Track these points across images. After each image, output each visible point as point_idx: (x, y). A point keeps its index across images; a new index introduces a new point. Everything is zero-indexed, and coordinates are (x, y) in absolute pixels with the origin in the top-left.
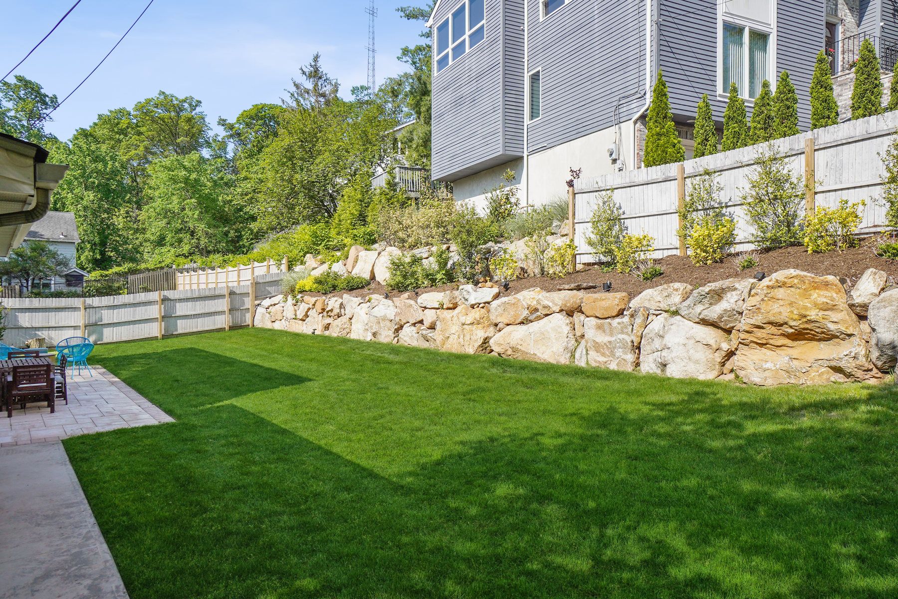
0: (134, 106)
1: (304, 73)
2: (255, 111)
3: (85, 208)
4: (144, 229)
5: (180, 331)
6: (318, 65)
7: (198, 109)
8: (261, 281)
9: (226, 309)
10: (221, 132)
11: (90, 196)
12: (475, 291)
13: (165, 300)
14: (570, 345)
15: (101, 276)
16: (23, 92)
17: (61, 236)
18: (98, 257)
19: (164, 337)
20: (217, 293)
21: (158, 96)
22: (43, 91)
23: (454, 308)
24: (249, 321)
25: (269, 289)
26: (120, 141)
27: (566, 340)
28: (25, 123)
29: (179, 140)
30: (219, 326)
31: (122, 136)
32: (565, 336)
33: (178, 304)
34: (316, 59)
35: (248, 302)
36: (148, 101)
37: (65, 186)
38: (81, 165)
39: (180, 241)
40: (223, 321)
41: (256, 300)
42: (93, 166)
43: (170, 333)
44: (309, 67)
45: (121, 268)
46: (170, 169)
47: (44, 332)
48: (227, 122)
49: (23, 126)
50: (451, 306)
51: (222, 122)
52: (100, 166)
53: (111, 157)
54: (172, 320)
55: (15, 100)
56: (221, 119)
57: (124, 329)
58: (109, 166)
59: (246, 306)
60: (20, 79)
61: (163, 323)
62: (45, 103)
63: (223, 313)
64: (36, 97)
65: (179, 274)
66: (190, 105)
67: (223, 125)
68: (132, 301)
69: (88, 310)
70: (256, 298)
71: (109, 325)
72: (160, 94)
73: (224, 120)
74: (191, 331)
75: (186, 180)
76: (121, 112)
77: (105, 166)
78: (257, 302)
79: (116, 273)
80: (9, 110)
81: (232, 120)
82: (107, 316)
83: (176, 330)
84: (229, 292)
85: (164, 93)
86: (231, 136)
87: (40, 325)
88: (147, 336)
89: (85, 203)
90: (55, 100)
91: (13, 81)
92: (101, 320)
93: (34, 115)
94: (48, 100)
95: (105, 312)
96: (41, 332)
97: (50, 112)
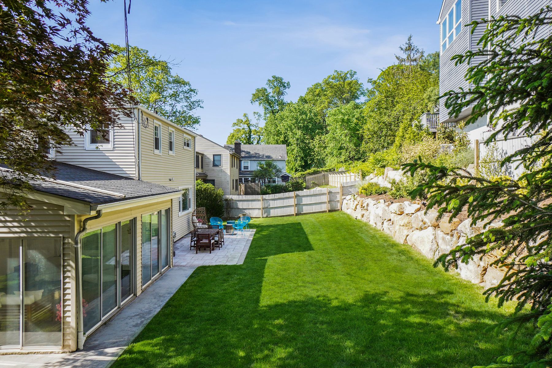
0: (323, 81)
1: (402, 49)
3: (297, 140)
5: (304, 212)
6: (411, 42)
7: (355, 76)
8: (345, 186)
9: (326, 201)
10: (370, 87)
11: (299, 133)
12: (410, 205)
13: (297, 196)
14: (433, 247)
15: (301, 175)
16: (276, 83)
17: (280, 157)
18: (303, 164)
19: (297, 215)
20: (322, 193)
21: (334, 73)
22: (283, 81)
23: (401, 215)
24: (339, 208)
25: (350, 190)
26: (317, 100)
27: (431, 244)
28: (276, 98)
29: (344, 96)
30: (324, 210)
32: (431, 242)
33: (303, 199)
34: (409, 39)
35: (339, 197)
36: (329, 77)
39: (340, 154)
40: (325, 207)
41: (343, 196)
42: (301, 117)
43: (300, 212)
44: (405, 45)
45: (310, 170)
46: (335, 115)
48: (373, 80)
49: (275, 100)
50: (400, 213)
51: (370, 81)
52: (304, 116)
53: (310, 111)
54: (301, 206)
55: (273, 88)
56: (369, 79)
57: (279, 210)
58: (308, 116)
59: (338, 199)
60: (274, 77)
61: (296, 208)
62: (285, 87)
63: (325, 203)
64: (281, 84)
65: (330, 176)
66: (351, 75)
67: (371, 82)
68: (282, 197)
69: (264, 201)
70: (343, 195)
71: (272, 208)
72: (335, 72)
73: (371, 79)
74: (310, 212)
75: (343, 120)
76: (317, 85)
77: (307, 116)
78: (344, 197)
80: (270, 93)
81: (375, 79)
82: (272, 204)
83: (303, 211)
84: (328, 191)
85: (336, 71)
86: (376, 88)
87: (246, 208)
88: (289, 214)
89: (297, 137)
90: (288, 84)
91: (272, 79)
92: (269, 205)
93: (280, 93)
94: (286, 85)
95: (271, 202)
96: (245, 211)
97: (287, 90)
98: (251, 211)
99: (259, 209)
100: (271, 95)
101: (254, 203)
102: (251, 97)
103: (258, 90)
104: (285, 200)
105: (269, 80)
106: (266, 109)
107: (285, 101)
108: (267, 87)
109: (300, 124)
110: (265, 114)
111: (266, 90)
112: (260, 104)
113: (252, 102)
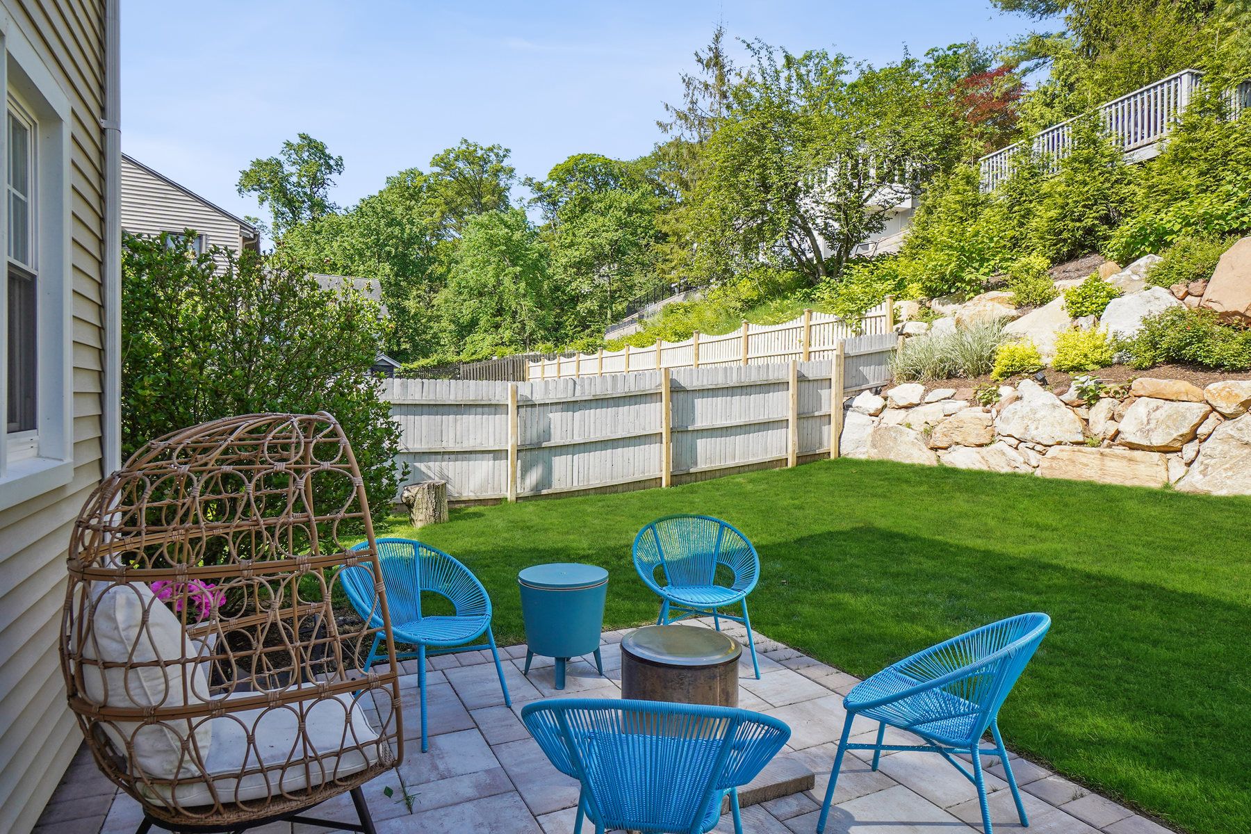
0: (431, 160)
1: (700, 60)
2: (571, 163)
4: (438, 317)
5: (703, 466)
6: (720, 46)
7: (506, 161)
8: (852, 353)
10: (527, 195)
11: (386, 269)
16: (306, 154)
19: (674, 479)
20: (772, 377)
21: (459, 145)
22: (327, 152)
24: (829, 445)
28: (308, 190)
29: (483, 201)
30: (775, 455)
31: (413, 202)
34: (717, 39)
35: (830, 401)
36: (448, 152)
37: (357, 258)
38: (375, 229)
39: (498, 325)
40: (781, 444)
41: (844, 395)
42: (389, 230)
43: (685, 469)
44: (708, 51)
46: (487, 227)
47: (431, 464)
48: (534, 181)
49: (305, 193)
51: (529, 182)
52: (397, 231)
53: (409, 220)
54: (688, 438)
55: (299, 164)
56: (528, 179)
57: (594, 458)
58: (408, 231)
59: (825, 409)
60: (303, 137)
61: (670, 446)
62: (329, 167)
63: (783, 423)
64: (320, 158)
65: (531, 364)
66: (497, 155)
67: (529, 186)
68: (610, 392)
69: (522, 410)
70: (845, 390)
71: (565, 449)
72: (462, 143)
73: (531, 180)
74: (724, 464)
75: (508, 241)
76: (413, 173)
77: (403, 230)
79: (423, 367)
80: (291, 175)
81: (541, 177)
82: (561, 428)
83: (697, 463)
84: (796, 375)
85: (466, 141)
86: (540, 199)
87: (424, 447)
90: (340, 163)
91: (296, 140)
92: (547, 434)
93: (317, 182)
94: (332, 162)
95: (556, 417)
96: (422, 466)
97: (334, 176)
98: (452, 468)
99: (497, 454)
100: (294, 179)
101: (469, 420)
102: (238, 177)
103: (259, 163)
104: (623, 410)
105: (288, 144)
106: (278, 214)
107: (330, 200)
108: (282, 158)
109: (387, 248)
110: (277, 226)
111: (279, 164)
112: (262, 201)
113: (240, 191)
